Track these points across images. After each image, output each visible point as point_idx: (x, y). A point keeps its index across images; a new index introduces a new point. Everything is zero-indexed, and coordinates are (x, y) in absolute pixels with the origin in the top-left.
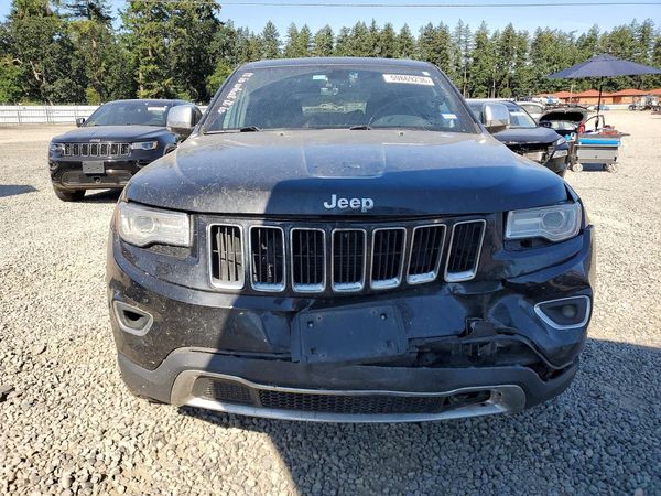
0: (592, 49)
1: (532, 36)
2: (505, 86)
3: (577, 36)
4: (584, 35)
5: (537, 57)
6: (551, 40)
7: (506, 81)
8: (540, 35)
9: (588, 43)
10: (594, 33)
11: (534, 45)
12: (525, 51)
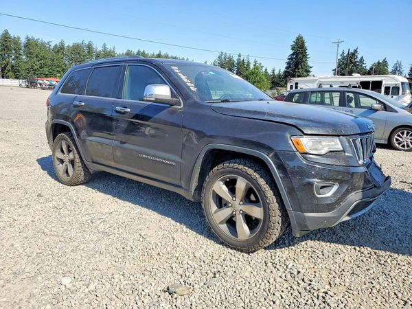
0: (63, 53)
1: (23, 41)
2: (9, 71)
3: (53, 45)
4: (56, 45)
5: (29, 54)
6: (36, 44)
7: (9, 67)
8: (28, 40)
9: (60, 49)
10: (62, 44)
11: (26, 46)
12: (20, 49)
